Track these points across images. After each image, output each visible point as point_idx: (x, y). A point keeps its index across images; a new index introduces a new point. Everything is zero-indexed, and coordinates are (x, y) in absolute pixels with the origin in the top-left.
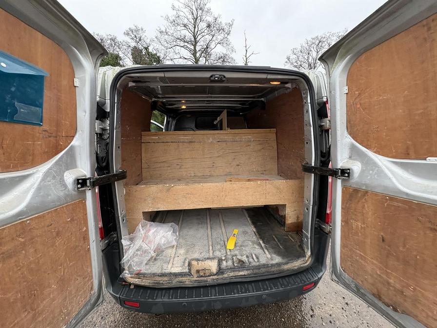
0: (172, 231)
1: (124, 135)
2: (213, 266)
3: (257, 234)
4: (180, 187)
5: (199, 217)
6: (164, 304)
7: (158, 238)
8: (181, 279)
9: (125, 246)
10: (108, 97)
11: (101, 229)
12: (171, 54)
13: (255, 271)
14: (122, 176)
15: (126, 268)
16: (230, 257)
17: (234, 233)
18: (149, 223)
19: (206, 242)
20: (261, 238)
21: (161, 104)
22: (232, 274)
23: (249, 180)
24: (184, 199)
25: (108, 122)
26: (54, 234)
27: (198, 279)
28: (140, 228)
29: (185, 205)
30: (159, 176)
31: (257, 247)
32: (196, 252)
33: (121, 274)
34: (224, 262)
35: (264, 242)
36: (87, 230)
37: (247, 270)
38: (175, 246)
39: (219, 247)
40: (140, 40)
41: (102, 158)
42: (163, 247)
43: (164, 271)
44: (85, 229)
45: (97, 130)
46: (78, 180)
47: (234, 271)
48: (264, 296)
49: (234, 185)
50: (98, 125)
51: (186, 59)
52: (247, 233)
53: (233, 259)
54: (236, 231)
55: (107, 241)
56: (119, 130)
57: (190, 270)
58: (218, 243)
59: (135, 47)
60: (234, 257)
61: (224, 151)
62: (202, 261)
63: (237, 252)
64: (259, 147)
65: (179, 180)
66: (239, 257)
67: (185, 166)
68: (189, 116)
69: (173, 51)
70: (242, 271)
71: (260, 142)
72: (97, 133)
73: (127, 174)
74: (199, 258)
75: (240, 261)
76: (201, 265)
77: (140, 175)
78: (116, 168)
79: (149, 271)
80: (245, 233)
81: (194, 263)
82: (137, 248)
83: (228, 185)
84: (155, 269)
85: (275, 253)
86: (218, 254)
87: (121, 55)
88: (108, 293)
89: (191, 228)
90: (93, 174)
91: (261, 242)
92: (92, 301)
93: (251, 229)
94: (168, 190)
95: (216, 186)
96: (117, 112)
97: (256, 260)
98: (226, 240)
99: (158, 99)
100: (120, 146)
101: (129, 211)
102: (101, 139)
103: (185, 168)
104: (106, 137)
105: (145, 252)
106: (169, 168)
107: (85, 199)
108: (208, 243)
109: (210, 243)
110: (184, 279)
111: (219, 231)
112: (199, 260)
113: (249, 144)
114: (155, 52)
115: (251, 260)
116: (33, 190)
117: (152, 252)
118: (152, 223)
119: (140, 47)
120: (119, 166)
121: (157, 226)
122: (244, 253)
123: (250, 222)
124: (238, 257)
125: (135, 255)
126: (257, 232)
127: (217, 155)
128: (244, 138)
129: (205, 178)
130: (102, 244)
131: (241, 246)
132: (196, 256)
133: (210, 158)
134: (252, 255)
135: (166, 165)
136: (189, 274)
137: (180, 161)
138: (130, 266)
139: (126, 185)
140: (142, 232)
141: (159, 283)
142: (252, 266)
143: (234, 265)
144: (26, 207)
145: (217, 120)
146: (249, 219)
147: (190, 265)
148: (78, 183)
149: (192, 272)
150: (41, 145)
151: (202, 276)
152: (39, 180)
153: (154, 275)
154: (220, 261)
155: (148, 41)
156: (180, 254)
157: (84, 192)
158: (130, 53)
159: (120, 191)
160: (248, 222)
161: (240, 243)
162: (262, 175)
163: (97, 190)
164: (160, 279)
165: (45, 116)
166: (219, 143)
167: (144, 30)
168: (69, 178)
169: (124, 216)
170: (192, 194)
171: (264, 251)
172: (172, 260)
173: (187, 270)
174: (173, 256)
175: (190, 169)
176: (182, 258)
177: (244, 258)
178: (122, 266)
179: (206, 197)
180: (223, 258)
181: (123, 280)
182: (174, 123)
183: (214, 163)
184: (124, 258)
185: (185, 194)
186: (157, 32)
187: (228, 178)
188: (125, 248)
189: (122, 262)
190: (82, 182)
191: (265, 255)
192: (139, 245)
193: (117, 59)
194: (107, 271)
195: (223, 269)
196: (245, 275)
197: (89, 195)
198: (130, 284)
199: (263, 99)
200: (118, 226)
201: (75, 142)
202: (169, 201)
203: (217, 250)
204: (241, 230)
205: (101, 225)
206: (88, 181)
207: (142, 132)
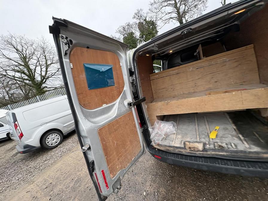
0: (172, 126)
1: (142, 79)
2: (200, 147)
3: (236, 130)
4: (174, 102)
5: (189, 118)
6: (173, 160)
7: (165, 129)
8: (180, 150)
9: (151, 131)
10: (132, 65)
11: (140, 123)
12: (160, 15)
13: (233, 154)
14: (144, 100)
15: (153, 141)
16: (212, 143)
17: (216, 129)
18: (160, 121)
19: (194, 133)
20: (241, 133)
21: (157, 55)
22: (213, 153)
23: (226, 92)
24: (177, 108)
25: (134, 76)
26: (125, 124)
27: (190, 152)
28: (156, 123)
29: (178, 112)
30: (162, 96)
31: (236, 139)
32: (188, 137)
33: (151, 143)
34: (208, 146)
35: (243, 136)
36: (135, 123)
37: (226, 152)
38: (176, 134)
39: (204, 136)
40: (141, 17)
41: (135, 93)
42: (169, 134)
43: (170, 145)
44: (134, 123)
45: (131, 81)
46: (129, 104)
47: (215, 151)
48: (243, 171)
49: (211, 97)
50: (131, 79)
51: (170, 13)
52: (227, 129)
53: (214, 144)
54: (217, 128)
55: (143, 129)
56: (139, 78)
57: (185, 146)
58: (203, 134)
59: (139, 22)
60: (215, 143)
61: (202, 74)
62: (192, 143)
63: (218, 141)
64: (236, 64)
65: (174, 97)
66: (220, 144)
67: (176, 89)
68: (176, 55)
69: (161, 12)
70: (222, 152)
71: (235, 60)
72: (131, 83)
73: (146, 99)
74: (190, 141)
75: (220, 146)
76: (192, 145)
77: (153, 97)
78: (141, 96)
79: (163, 144)
80: (226, 129)
81: (187, 143)
82: (156, 133)
83: (205, 98)
84: (166, 143)
85: (254, 145)
86: (203, 140)
87: (134, 31)
88: (147, 150)
89: (184, 125)
90: (133, 101)
91: (241, 136)
92: (142, 151)
93: (232, 127)
94: (167, 104)
95: (197, 99)
96: (137, 70)
97: (234, 147)
98: (209, 132)
99: (155, 54)
100: (141, 86)
101: (150, 115)
102: (133, 84)
103: (176, 90)
104: (134, 83)
105: (160, 135)
106: (167, 91)
107: (132, 111)
108: (196, 133)
109: (198, 134)
110: (182, 150)
111: (204, 127)
112: (191, 142)
113: (225, 64)
114: (150, 20)
115: (230, 146)
116: (117, 109)
117: (163, 135)
118: (162, 121)
119: (142, 21)
120: (142, 95)
121: (164, 123)
122: (224, 141)
123: (231, 122)
124: (218, 143)
125: (155, 136)
126: (238, 129)
127: (197, 78)
128: (219, 61)
129: (190, 95)
130: (142, 130)
131: (222, 137)
132: (188, 139)
133: (192, 81)
134: (231, 144)
135: (165, 90)
136: (184, 148)
137: (172, 86)
138: (154, 140)
139: (146, 103)
140: (157, 125)
141: (169, 150)
142: (230, 151)
143: (215, 148)
144: (117, 115)
145: (196, 52)
146: (230, 120)
147: (184, 144)
148: (129, 105)
149: (186, 147)
150: (116, 92)
151: (192, 151)
152: (118, 105)
153: (166, 146)
154: (205, 144)
155: (145, 15)
156: (179, 138)
157: (131, 108)
158: (137, 28)
159: (144, 106)
160: (229, 122)
161: (221, 135)
162: (241, 86)
163: (135, 107)
164: (169, 148)
165: (115, 81)
166: (198, 70)
167: (142, 9)
168: (126, 103)
169: (148, 118)
170: (182, 105)
171: (243, 142)
172: (174, 140)
173: (183, 146)
174: (175, 138)
175: (179, 90)
176: (180, 140)
177: (224, 145)
178: (151, 139)
179: (191, 107)
180: (207, 143)
181: (152, 146)
182: (167, 63)
183: (196, 83)
184: (151, 136)
185: (177, 106)
186: (149, 6)
187: (208, 92)
188: (150, 132)
189: (150, 138)
190: (130, 104)
191: (243, 145)
192: (156, 131)
193: (132, 35)
194: (145, 141)
195: (207, 149)
196: (224, 155)
197: (133, 109)
198: (156, 148)
199: (236, 23)
200: (146, 122)
201: (125, 89)
202: (168, 110)
203: (203, 138)
204: (222, 127)
205: (139, 122)
206: (132, 104)
207: (150, 75)
